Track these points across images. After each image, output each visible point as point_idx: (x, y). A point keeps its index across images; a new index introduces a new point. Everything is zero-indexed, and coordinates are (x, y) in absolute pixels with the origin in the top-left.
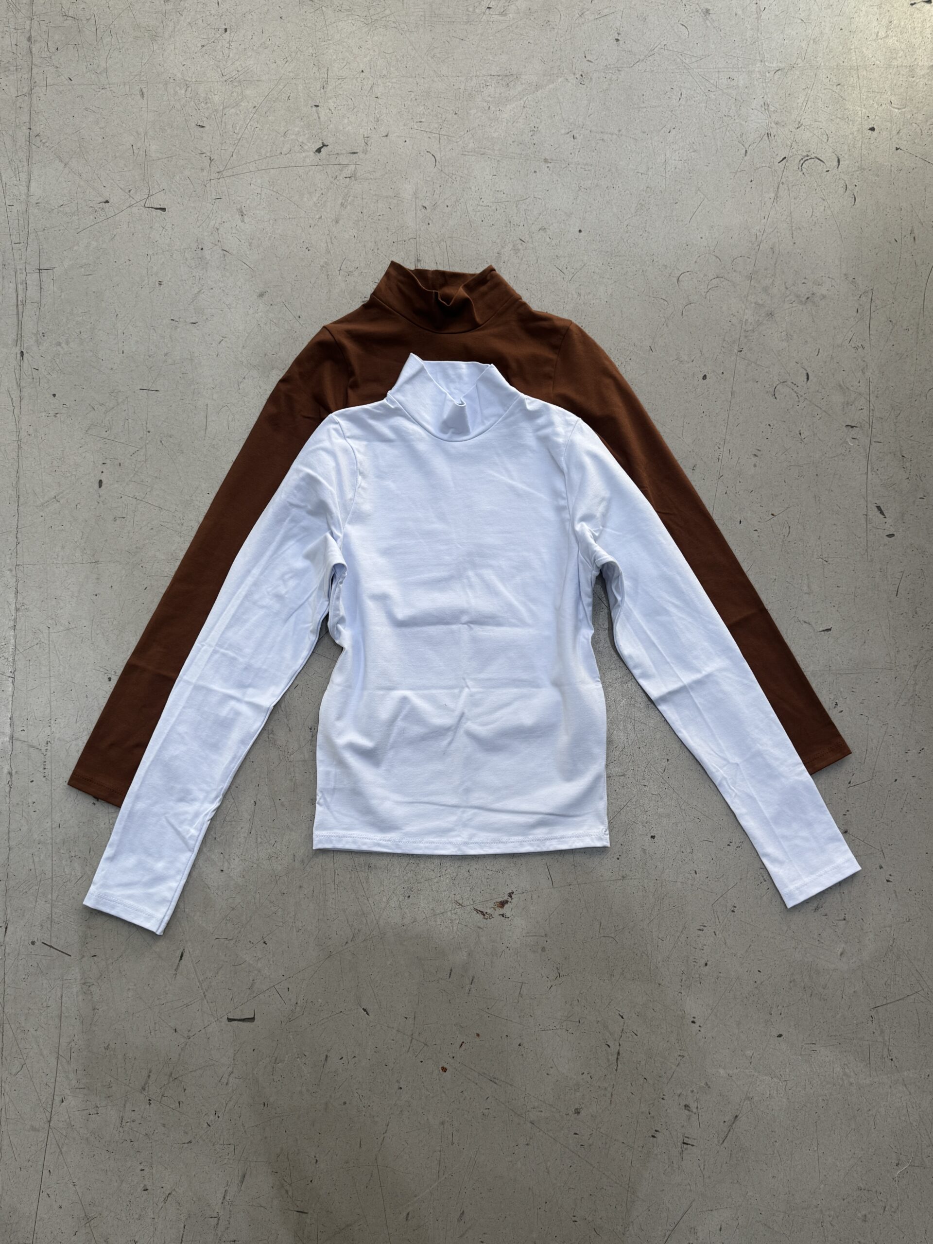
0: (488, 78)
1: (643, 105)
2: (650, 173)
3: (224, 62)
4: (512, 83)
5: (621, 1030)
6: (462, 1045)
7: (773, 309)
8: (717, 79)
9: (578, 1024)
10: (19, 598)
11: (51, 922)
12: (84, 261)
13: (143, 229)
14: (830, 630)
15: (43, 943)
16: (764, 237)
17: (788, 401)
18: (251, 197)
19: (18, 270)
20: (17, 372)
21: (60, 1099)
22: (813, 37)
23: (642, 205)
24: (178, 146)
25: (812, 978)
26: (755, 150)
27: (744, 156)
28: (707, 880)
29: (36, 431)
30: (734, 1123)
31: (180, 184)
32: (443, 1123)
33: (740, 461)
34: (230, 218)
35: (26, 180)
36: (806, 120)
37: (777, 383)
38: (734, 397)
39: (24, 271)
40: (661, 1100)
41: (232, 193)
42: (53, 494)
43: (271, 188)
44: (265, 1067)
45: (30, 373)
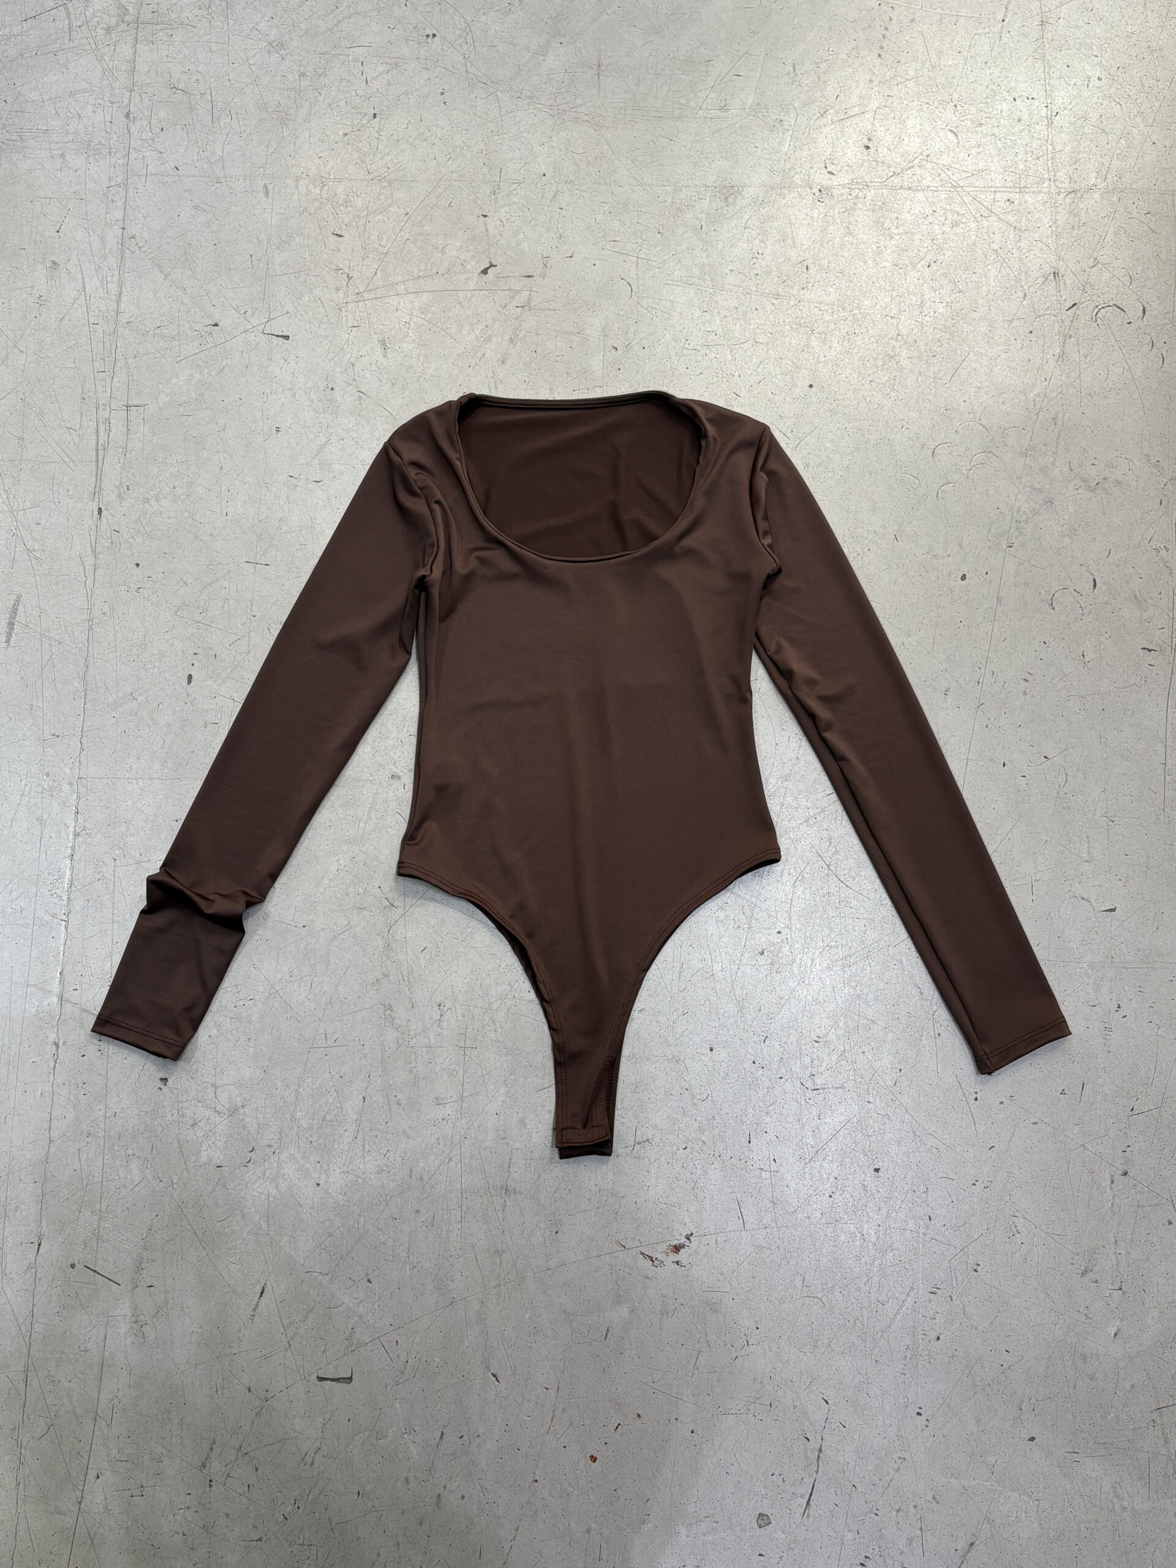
0: (702, 189)
1: (895, 232)
2: (903, 317)
3: (371, 157)
4: (733, 197)
5: (825, 1418)
6: (617, 1428)
7: (1053, 496)
8: (992, 201)
9: (769, 1408)
10: (79, 821)
11: (98, 1239)
12: (184, 398)
13: (260, 361)
14: (1114, 910)
15: (85, 1266)
16: (1044, 403)
17: (1069, 614)
18: (397, 326)
19: (101, 405)
20: (93, 533)
21: (96, 1474)
22: (1118, 151)
23: (891, 357)
24: (308, 259)
25: (1077, 1364)
26: (1038, 293)
27: (1021, 300)
28: (943, 1229)
29: (113, 609)
30: (968, 1552)
31: (308, 306)
32: (588, 1531)
33: (1006, 686)
34: (369, 351)
35: (116, 293)
36: (1105, 256)
37: (1057, 588)
38: (1001, 605)
39: (107, 407)
40: (873, 1515)
41: (374, 320)
42: (129, 690)
43: (424, 316)
44: (363, 1444)
45: (109, 535)
